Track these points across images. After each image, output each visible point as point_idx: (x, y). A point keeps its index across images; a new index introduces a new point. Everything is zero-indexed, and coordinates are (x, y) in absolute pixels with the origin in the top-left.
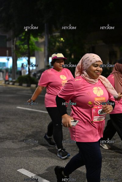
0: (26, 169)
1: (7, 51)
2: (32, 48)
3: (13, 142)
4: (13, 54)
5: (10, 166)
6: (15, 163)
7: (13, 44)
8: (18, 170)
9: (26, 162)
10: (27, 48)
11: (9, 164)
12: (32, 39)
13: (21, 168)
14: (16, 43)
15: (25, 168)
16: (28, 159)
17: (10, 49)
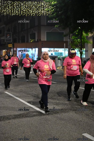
0: (89, 134)
1: (65, 44)
2: (84, 41)
3: (76, 113)
4: (69, 46)
5: (77, 130)
6: (80, 129)
7: (69, 39)
8: (83, 134)
9: (88, 128)
10: (80, 41)
11: (76, 129)
12: (84, 34)
13: (85, 133)
14: (71, 37)
15: (87, 133)
16: (89, 126)
17: (66, 42)
